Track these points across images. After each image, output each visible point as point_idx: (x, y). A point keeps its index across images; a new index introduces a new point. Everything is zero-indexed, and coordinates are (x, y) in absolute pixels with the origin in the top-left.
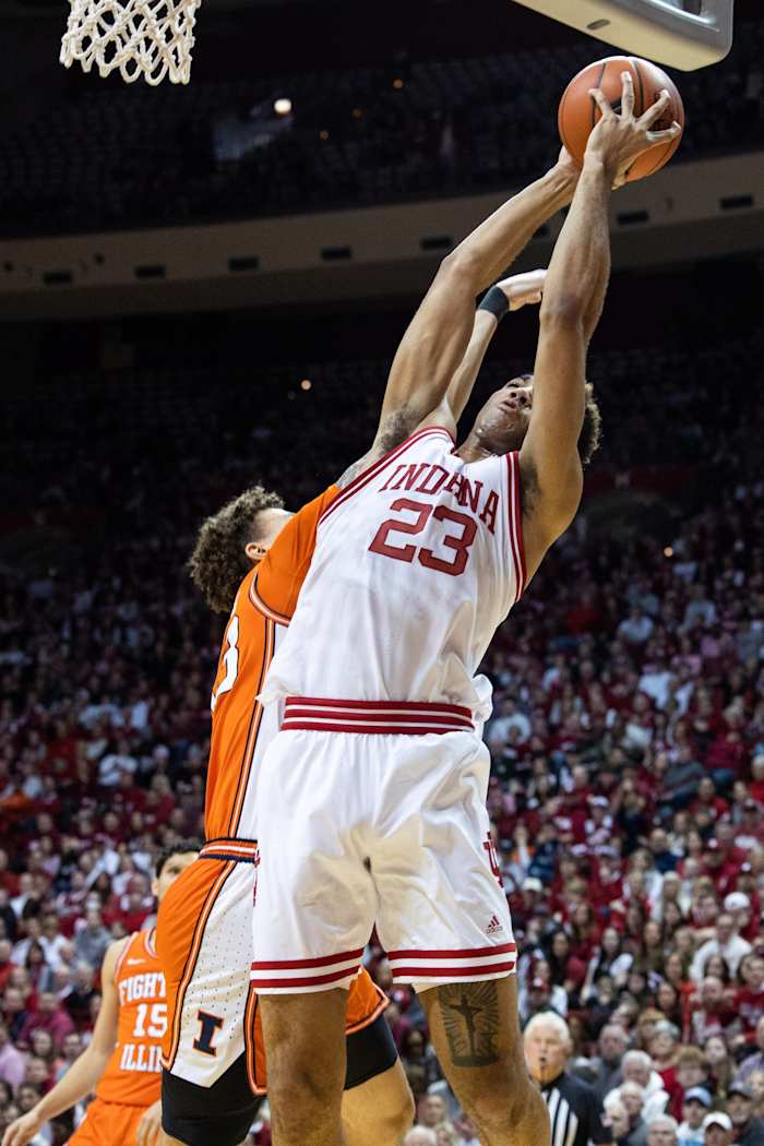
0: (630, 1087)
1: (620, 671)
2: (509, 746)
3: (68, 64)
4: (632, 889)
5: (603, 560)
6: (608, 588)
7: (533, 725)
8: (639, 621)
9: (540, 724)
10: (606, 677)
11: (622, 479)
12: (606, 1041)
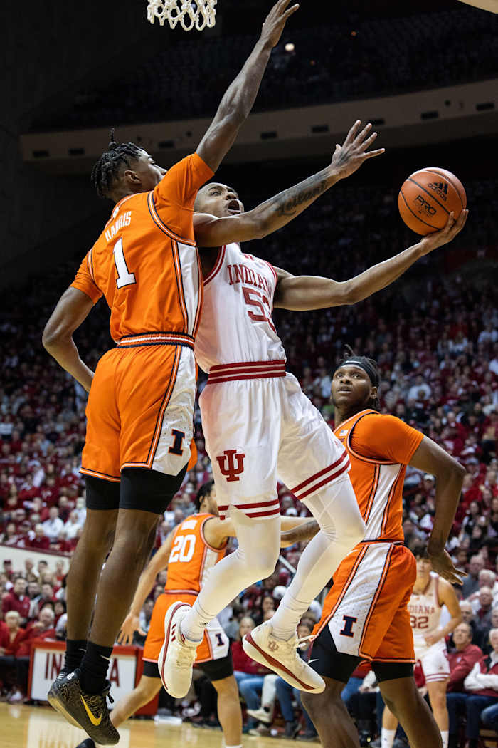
0: (485, 590)
1: (481, 359)
2: (419, 401)
3: (152, 21)
4: (490, 481)
5: (471, 298)
6: (473, 315)
7: (432, 389)
8: (491, 332)
9: (438, 389)
10: (474, 363)
11: (481, 253)
12: (474, 564)
